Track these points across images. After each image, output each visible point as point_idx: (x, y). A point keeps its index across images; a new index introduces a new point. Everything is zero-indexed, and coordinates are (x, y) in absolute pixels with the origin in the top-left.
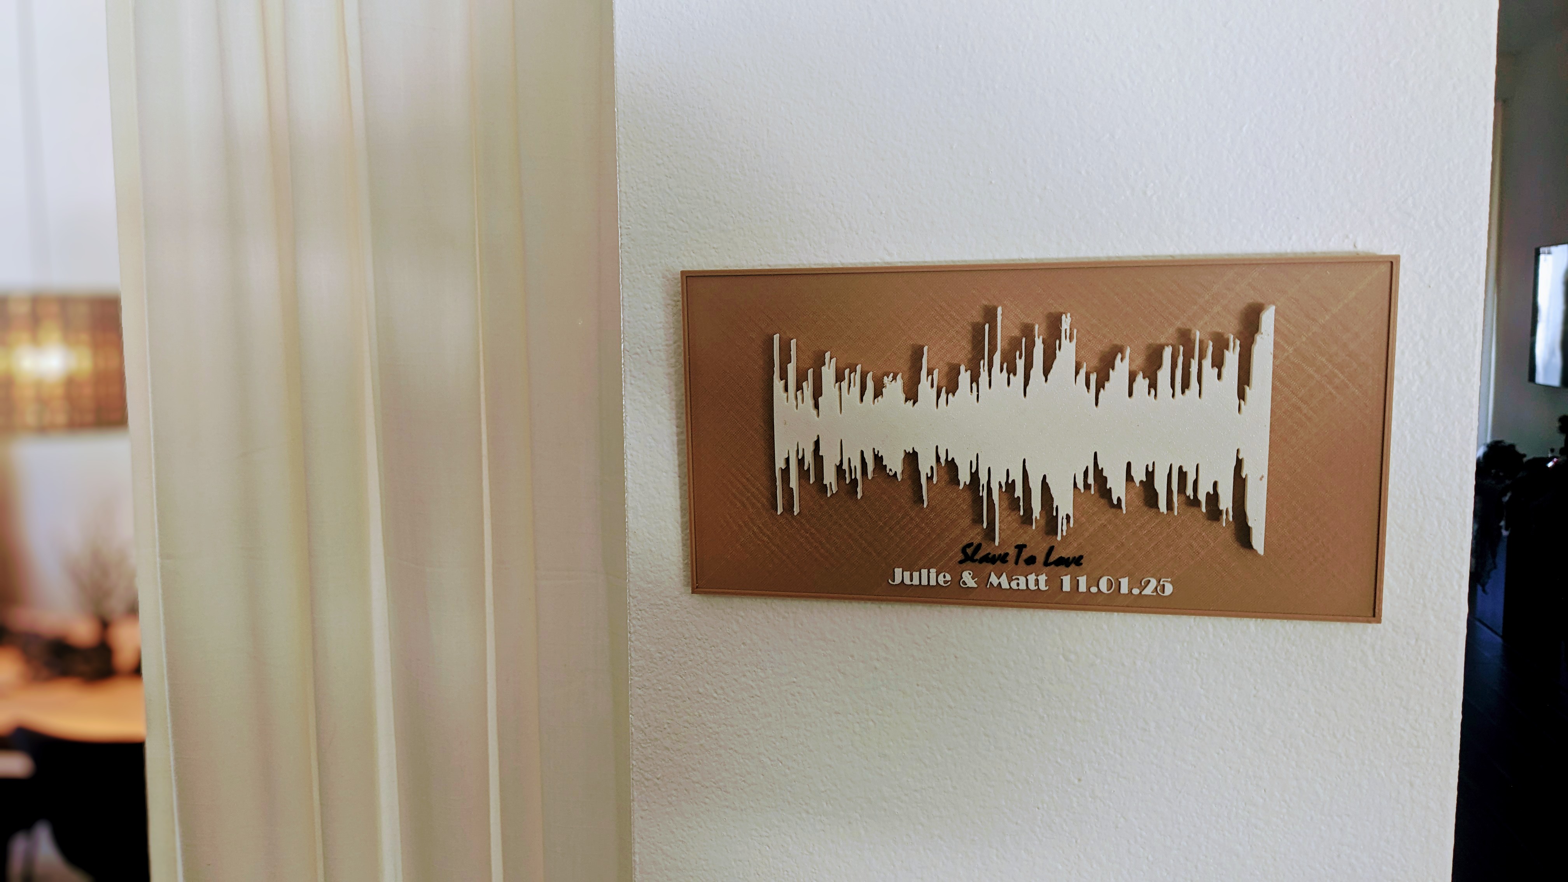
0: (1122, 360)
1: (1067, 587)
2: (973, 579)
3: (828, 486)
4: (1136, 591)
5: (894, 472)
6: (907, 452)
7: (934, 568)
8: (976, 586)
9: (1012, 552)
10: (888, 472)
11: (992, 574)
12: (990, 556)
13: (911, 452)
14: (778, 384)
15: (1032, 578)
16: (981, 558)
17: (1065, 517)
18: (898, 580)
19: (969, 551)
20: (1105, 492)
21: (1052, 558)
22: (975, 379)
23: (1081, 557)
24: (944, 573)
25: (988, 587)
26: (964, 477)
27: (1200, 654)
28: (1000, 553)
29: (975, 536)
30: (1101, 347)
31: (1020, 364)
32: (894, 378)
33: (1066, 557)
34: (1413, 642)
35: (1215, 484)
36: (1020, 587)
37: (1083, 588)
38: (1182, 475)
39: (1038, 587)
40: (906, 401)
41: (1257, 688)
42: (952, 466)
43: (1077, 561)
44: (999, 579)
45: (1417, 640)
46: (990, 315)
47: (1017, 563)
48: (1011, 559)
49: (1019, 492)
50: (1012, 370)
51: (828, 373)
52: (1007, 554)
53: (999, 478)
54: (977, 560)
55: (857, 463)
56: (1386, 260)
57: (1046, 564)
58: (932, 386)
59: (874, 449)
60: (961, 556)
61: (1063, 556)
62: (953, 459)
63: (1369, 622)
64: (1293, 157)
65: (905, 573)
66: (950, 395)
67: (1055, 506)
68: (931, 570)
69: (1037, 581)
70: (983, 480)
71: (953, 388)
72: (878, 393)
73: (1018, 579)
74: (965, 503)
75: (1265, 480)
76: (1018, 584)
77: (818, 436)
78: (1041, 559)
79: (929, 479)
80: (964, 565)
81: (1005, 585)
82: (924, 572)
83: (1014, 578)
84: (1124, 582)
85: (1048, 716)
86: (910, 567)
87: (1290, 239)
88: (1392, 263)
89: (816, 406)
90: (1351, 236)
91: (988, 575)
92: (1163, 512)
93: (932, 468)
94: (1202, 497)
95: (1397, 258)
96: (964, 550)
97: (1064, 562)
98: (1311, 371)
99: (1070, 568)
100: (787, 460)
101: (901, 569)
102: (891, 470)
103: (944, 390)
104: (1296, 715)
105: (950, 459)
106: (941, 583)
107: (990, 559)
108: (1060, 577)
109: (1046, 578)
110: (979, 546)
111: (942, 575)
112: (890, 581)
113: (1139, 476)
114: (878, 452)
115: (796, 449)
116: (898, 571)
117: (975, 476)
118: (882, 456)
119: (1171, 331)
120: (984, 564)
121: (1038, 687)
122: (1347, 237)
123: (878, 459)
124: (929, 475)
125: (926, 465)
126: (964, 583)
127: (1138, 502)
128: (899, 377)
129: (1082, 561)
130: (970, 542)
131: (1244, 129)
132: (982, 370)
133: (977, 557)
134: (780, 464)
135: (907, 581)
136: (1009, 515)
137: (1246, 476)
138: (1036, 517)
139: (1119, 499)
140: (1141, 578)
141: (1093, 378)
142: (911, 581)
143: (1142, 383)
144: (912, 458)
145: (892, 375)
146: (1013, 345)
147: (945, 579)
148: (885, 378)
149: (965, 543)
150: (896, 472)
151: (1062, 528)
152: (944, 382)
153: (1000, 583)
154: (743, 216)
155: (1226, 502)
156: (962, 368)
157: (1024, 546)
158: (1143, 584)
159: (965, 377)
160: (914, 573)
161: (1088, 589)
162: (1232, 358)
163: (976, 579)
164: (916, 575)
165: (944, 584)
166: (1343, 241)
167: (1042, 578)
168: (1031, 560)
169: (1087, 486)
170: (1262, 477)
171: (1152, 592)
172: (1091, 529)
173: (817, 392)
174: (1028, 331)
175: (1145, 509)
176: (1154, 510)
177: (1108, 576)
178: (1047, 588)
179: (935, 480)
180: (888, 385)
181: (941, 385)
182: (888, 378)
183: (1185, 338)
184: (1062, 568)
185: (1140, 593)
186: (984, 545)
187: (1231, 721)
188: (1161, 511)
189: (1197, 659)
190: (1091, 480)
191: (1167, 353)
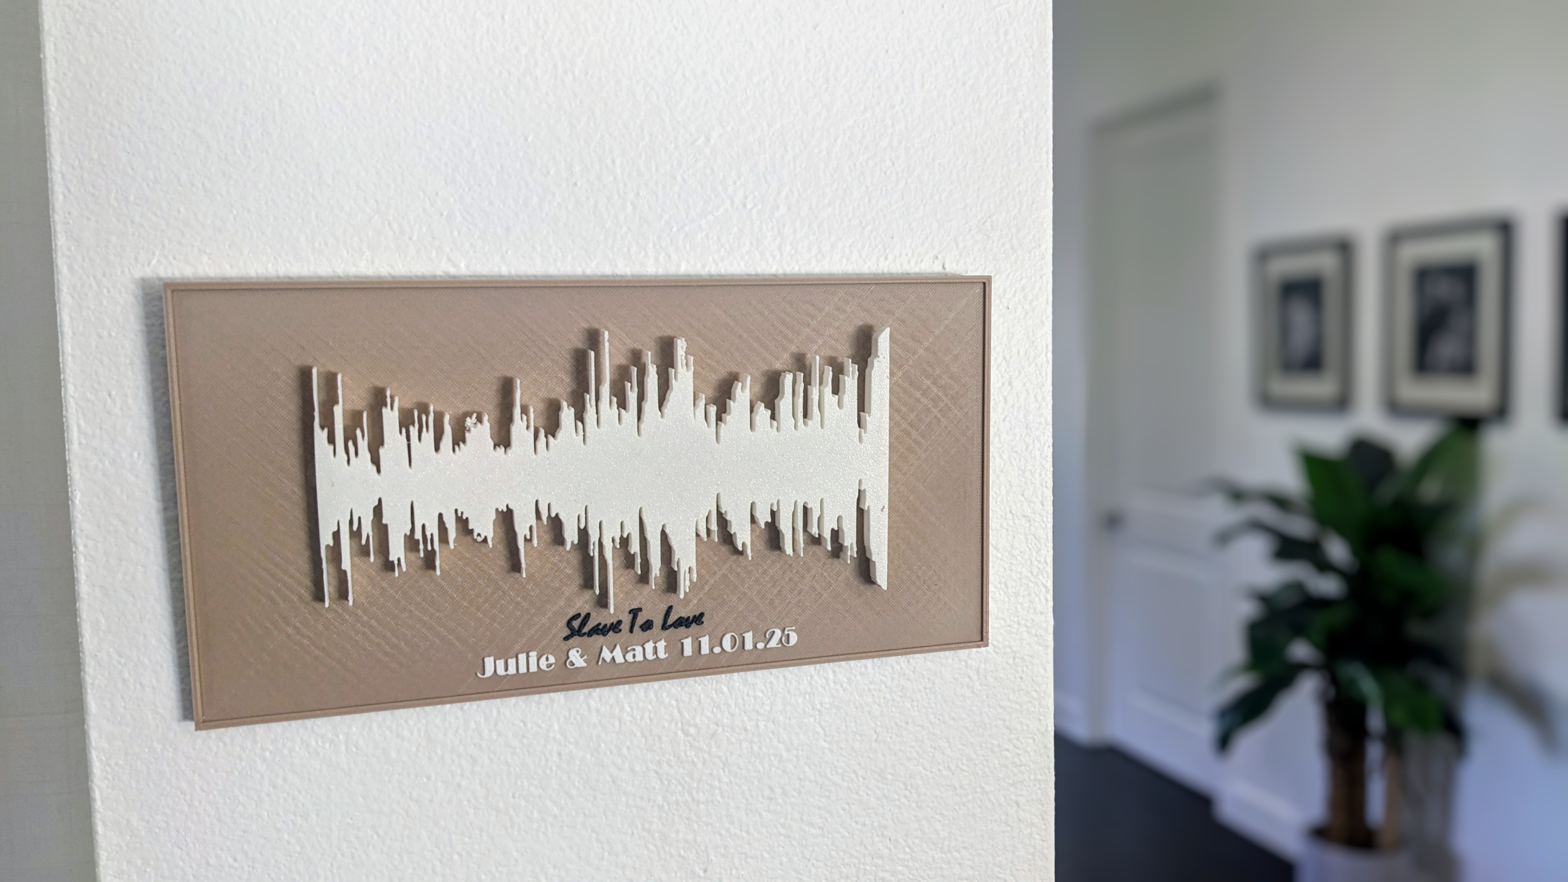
1: (688, 651)
5: (483, 537)
6: (500, 510)
8: (585, 665)
10: (475, 537)
13: (505, 510)
18: (489, 672)
22: (580, 417)
23: (702, 615)
26: (571, 536)
32: (480, 420)
39: (657, 656)
42: (556, 524)
49: (635, 547)
55: (433, 529)
58: (528, 427)
59: (456, 511)
60: (567, 632)
62: (557, 515)
66: (551, 438)
68: (531, 654)
77: (380, 500)
80: (571, 641)
89: (376, 461)
93: (531, 528)
100: (336, 535)
102: (479, 535)
103: (542, 433)
105: (553, 515)
110: (588, 616)
112: (479, 675)
114: (462, 513)
115: (349, 518)
117: (583, 534)
118: (467, 518)
124: (528, 537)
125: (523, 525)
126: (572, 664)
129: (704, 619)
130: (576, 613)
144: (506, 518)
145: (475, 415)
148: (468, 419)
150: (486, 537)
152: (541, 422)
156: (565, 404)
157: (640, 609)
159: (567, 414)
161: (711, 650)
165: (548, 668)
173: (377, 442)
177: (731, 632)
179: (535, 542)
180: (472, 429)
181: (537, 425)
182: (471, 418)
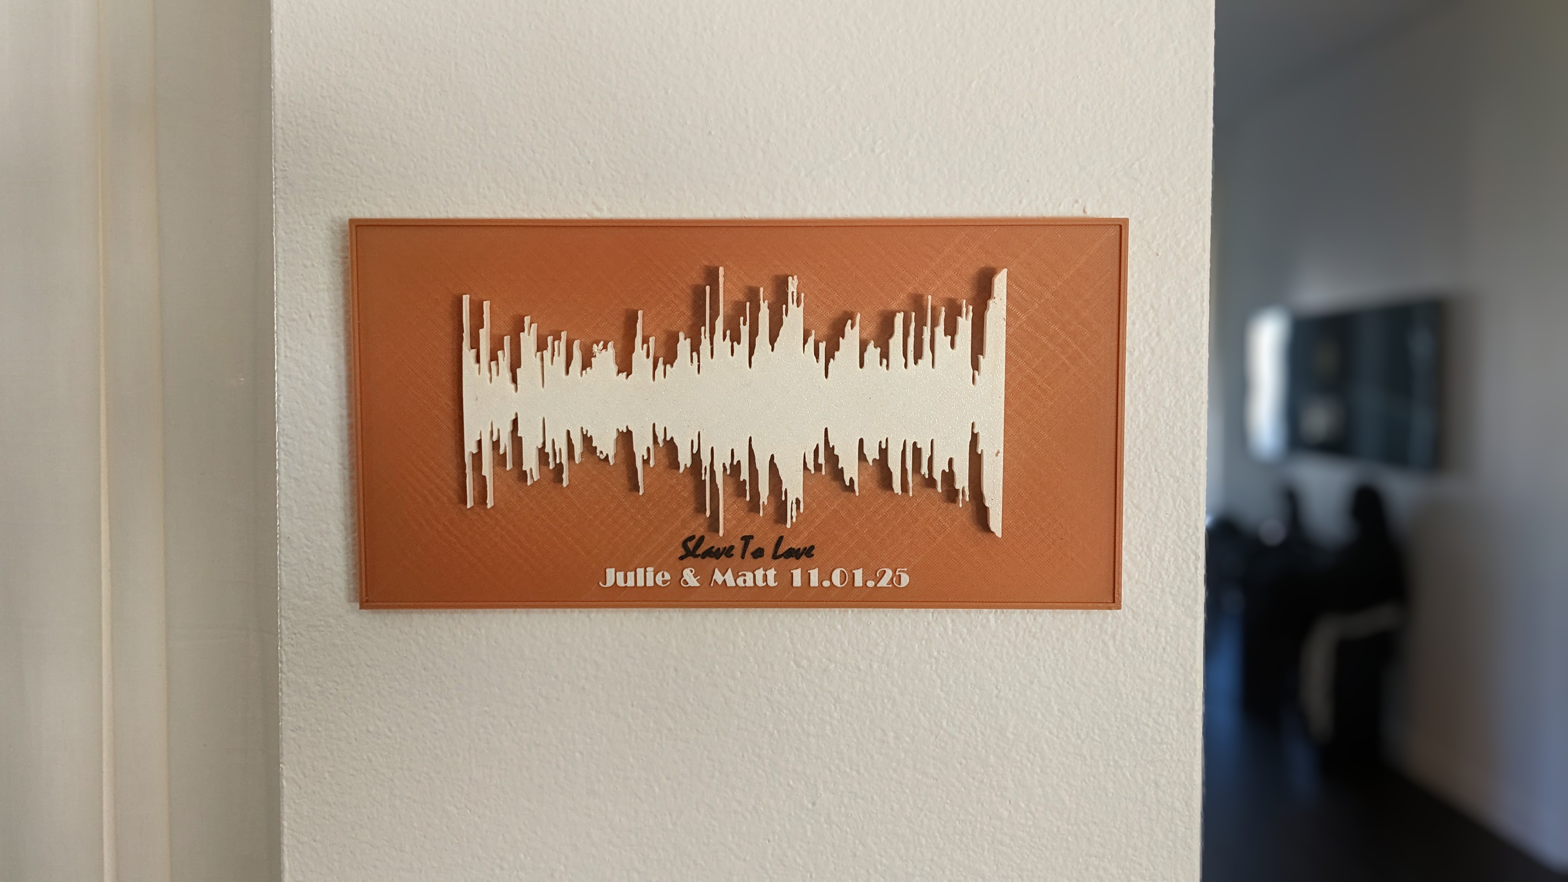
0: (852, 326)
2: (695, 578)
3: (528, 472)
4: (871, 584)
7: (652, 567)
9: (739, 545)
11: (717, 571)
12: (714, 550)
14: (468, 355)
15: (760, 573)
16: (703, 553)
17: (794, 502)
19: (691, 545)
20: (838, 474)
21: (781, 551)
24: (662, 572)
25: (712, 585)
27: (939, 652)
28: (724, 546)
29: (697, 527)
30: (831, 315)
31: (745, 330)
33: (797, 548)
34: (1153, 630)
35: (951, 461)
36: (747, 585)
37: (814, 582)
38: (917, 452)
40: (618, 373)
41: (998, 687)
43: (808, 552)
44: (723, 576)
45: (1156, 628)
46: (712, 276)
47: (743, 557)
48: (737, 552)
50: (736, 338)
51: (528, 340)
52: (732, 547)
53: (722, 460)
54: (699, 555)
56: (1115, 223)
57: (775, 557)
61: (793, 547)
63: (1110, 608)
64: (1022, 116)
65: (617, 573)
67: (783, 490)
69: (765, 576)
70: (706, 462)
71: (670, 358)
72: (586, 364)
73: (745, 575)
74: (687, 490)
75: (1001, 455)
76: (745, 581)
78: (769, 551)
79: (646, 462)
81: (731, 583)
82: (640, 571)
83: (740, 574)
84: (859, 574)
85: (779, 732)
86: (624, 567)
87: (1021, 202)
88: (1121, 226)
90: (1080, 201)
91: (712, 572)
92: (898, 494)
94: (938, 476)
95: (1126, 221)
96: (684, 544)
97: (793, 553)
98: (1044, 340)
99: (801, 560)
101: (613, 570)
104: (1039, 716)
106: (660, 583)
107: (713, 553)
108: (790, 571)
109: (776, 572)
111: (660, 574)
113: (872, 454)
116: (610, 572)
119: (902, 296)
120: (707, 559)
121: (768, 700)
122: (1077, 202)
123: (587, 440)
127: (872, 485)
128: (610, 344)
131: (973, 85)
132: (703, 337)
133: (700, 551)
134: (470, 447)
135: (621, 583)
136: (734, 502)
137: (982, 451)
138: (763, 502)
139: (851, 480)
140: (876, 569)
141: (822, 346)
142: (626, 582)
143: (873, 352)
146: (737, 310)
147: (664, 579)
149: (687, 535)
151: (792, 513)
153: (725, 580)
154: (427, 159)
155: (962, 482)
158: (878, 575)
160: (628, 574)
162: (965, 324)
163: (698, 577)
164: (631, 575)
166: (1073, 206)
167: (771, 573)
168: (759, 553)
169: (818, 467)
170: (998, 452)
171: (887, 584)
172: (823, 516)
174: (753, 296)
175: (879, 491)
176: (888, 493)
178: (777, 583)
183: (917, 303)
184: (792, 560)
185: (876, 585)
186: (707, 538)
187: (973, 726)
188: (896, 492)
189: (936, 659)
190: (822, 460)
191: (899, 319)
